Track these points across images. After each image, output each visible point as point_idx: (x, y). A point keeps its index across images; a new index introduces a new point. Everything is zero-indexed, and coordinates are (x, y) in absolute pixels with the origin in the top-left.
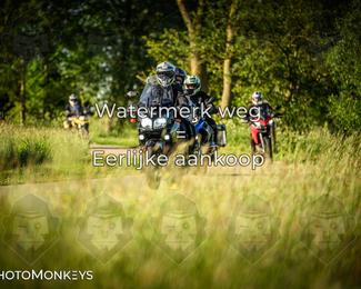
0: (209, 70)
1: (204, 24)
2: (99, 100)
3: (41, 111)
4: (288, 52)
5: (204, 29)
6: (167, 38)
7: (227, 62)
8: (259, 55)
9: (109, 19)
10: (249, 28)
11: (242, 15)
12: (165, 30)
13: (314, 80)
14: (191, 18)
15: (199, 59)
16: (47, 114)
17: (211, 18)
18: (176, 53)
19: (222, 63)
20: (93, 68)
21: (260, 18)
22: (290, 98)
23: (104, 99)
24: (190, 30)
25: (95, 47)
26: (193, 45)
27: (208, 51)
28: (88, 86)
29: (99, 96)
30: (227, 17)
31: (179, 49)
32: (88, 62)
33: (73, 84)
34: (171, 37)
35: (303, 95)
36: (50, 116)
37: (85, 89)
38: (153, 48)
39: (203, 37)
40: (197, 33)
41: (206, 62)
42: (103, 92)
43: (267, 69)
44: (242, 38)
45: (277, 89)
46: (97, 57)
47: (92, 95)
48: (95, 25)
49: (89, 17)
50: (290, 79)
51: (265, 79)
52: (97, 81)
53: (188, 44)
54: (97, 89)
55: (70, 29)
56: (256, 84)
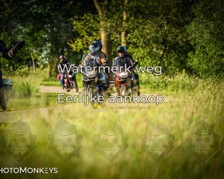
0: (112, 38)
1: (109, 10)
2: (43, 58)
3: (7, 65)
4: (161, 26)
5: (109, 13)
6: (86, 19)
7: (123, 34)
8: (143, 28)
9: (49, 8)
10: (137, 12)
11: (133, 4)
12: (85, 14)
13: (177, 43)
14: (101, 6)
15: (106, 31)
16: (11, 67)
17: (113, 6)
18: (92, 28)
19: (120, 34)
20: (39, 38)
21: (143, 6)
22: (163, 55)
23: (46, 58)
24: (100, 13)
25: (40, 25)
26: (102, 23)
27: (112, 26)
28: (36, 49)
29: (43, 56)
30: (123, 5)
31: (94, 26)
32: (35, 35)
33: (27, 49)
34: (88, 18)
35: (171, 53)
36: (13, 68)
37: (34, 51)
38: (77, 25)
39: (108, 18)
40: (105, 15)
41: (111, 34)
42: (45, 53)
43: (148, 37)
44: (132, 18)
45: (155, 50)
46: (42, 31)
47: (39, 55)
48: (40, 11)
49: (35, 6)
50: (163, 43)
51: (147, 44)
52: (42, 46)
53: (99, 22)
54: (41, 51)
55: (24, 14)
56: (142, 47)
